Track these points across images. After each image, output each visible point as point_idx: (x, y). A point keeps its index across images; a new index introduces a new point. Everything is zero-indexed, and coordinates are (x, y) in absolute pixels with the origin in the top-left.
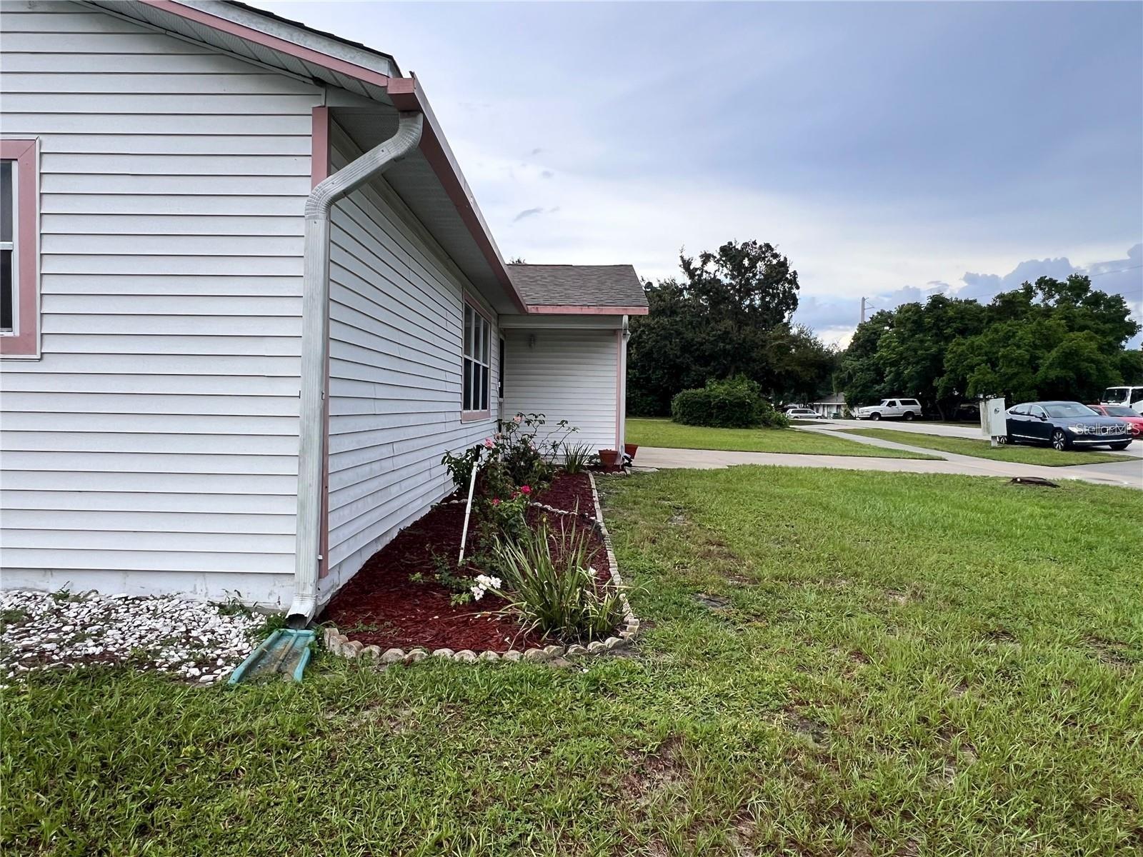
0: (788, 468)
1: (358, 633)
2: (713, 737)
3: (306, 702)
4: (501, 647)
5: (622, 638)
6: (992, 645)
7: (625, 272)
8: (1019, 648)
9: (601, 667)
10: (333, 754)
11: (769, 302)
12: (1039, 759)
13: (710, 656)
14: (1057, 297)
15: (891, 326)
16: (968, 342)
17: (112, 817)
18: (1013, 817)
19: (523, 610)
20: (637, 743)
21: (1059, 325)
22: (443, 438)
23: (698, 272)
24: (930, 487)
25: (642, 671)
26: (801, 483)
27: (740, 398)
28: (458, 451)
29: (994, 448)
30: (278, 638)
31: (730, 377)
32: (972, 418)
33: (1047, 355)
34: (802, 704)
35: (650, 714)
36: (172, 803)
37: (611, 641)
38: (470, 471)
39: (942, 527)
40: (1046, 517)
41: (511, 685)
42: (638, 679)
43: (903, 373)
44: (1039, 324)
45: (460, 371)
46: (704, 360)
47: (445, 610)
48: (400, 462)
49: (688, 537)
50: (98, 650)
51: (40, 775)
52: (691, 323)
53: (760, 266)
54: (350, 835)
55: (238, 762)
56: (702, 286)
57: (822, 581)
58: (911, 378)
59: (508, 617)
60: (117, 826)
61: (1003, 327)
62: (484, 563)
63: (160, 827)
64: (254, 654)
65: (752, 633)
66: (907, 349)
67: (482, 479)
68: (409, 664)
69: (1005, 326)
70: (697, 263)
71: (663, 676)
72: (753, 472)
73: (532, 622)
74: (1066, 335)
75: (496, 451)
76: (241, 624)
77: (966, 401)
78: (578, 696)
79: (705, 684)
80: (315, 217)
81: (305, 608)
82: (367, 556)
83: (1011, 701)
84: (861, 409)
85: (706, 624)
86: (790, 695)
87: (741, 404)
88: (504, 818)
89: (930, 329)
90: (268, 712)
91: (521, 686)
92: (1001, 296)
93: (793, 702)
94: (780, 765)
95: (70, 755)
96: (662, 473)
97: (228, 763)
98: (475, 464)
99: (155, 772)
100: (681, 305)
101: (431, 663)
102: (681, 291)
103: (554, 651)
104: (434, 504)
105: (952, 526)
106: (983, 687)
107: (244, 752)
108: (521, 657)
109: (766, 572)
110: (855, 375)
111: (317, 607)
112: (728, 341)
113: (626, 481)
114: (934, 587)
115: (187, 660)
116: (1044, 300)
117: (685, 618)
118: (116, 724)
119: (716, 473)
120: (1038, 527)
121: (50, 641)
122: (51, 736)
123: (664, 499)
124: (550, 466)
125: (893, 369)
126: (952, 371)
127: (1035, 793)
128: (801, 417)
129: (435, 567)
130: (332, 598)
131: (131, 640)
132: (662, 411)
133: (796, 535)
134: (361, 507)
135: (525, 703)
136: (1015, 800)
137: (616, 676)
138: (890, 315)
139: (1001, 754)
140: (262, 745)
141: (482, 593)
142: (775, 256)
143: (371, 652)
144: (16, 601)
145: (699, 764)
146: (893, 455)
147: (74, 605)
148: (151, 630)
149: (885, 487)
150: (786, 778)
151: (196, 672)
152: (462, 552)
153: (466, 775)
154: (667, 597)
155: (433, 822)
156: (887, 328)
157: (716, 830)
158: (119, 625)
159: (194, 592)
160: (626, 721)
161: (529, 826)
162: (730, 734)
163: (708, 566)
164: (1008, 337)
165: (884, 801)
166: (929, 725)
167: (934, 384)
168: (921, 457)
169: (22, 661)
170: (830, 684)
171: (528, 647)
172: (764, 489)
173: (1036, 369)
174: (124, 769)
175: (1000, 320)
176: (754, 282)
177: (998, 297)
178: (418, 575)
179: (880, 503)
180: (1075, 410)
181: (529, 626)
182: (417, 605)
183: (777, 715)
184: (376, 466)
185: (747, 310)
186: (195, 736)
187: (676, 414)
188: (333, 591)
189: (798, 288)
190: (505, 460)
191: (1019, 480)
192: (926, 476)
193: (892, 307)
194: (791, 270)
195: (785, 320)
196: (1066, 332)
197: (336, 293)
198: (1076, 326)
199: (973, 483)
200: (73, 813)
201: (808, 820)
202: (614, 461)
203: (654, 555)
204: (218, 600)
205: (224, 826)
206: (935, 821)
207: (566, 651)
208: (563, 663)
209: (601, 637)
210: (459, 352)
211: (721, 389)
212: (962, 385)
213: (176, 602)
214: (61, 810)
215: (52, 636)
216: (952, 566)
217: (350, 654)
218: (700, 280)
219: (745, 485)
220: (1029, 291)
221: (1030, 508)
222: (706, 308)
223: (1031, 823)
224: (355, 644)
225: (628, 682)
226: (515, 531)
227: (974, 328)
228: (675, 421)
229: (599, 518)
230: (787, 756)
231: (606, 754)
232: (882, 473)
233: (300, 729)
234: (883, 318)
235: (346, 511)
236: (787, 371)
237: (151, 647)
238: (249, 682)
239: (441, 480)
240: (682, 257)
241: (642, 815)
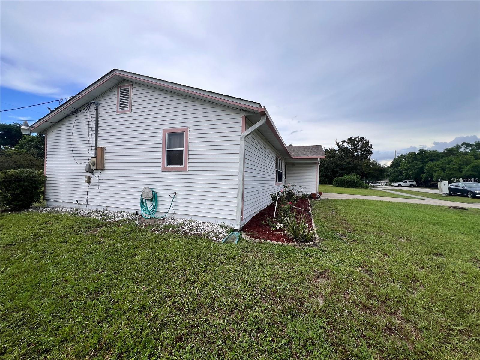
0: (368, 200)
1: (249, 234)
2: (338, 271)
3: (238, 249)
4: (283, 241)
5: (315, 242)
6: (435, 258)
7: (320, 147)
8: (445, 260)
9: (308, 249)
10: (243, 261)
11: (363, 153)
12: (449, 294)
13: (340, 250)
14: (470, 148)
15: (405, 159)
16: (434, 163)
17: (199, 268)
18: (436, 309)
19: (289, 233)
20: (317, 270)
21: (471, 157)
22: (270, 189)
23: (341, 146)
24: (417, 208)
25: (320, 252)
26: (372, 205)
27: (354, 180)
28: (274, 193)
29: (444, 197)
30: (232, 234)
31: (351, 174)
32: (436, 187)
33: (466, 167)
34: (366, 266)
35: (321, 263)
36: (211, 267)
37: (311, 243)
38: (276, 198)
39: (420, 220)
40: (462, 220)
41: (285, 251)
42: (318, 253)
43: (409, 173)
44: (462, 157)
45: (275, 173)
46: (343, 169)
47: (270, 231)
48: (260, 195)
49: (335, 218)
50: (197, 233)
51: (186, 257)
52: (339, 159)
53: (360, 143)
54: (246, 280)
55: (223, 260)
56: (342, 149)
57: (376, 233)
58: (412, 174)
59: (285, 234)
60: (200, 270)
61: (448, 159)
62: (279, 221)
63: (208, 271)
64: (227, 237)
65: (352, 245)
66: (411, 166)
67: (280, 200)
68: (261, 243)
69: (449, 158)
70: (341, 143)
71: (325, 254)
72: (357, 201)
73: (291, 236)
74: (474, 161)
75: (284, 193)
76: (224, 230)
77: (433, 181)
78: (302, 256)
79: (337, 257)
80: (242, 140)
81: (238, 228)
82: (252, 217)
83: (439, 275)
84: (394, 183)
85: (339, 242)
86: (363, 263)
87: (354, 181)
88: (282, 282)
89: (419, 160)
90: (230, 250)
91: (288, 251)
92: (447, 149)
93: (364, 265)
94: (358, 282)
95: (192, 254)
96: (329, 200)
97: (221, 260)
98: (278, 196)
99: (207, 260)
100: (336, 154)
101: (266, 243)
102: (336, 151)
103: (296, 244)
104: (268, 205)
105: (424, 220)
106: (430, 270)
107: (225, 258)
108: (288, 245)
109: (358, 229)
110: (392, 173)
111: (241, 228)
112: (350, 164)
113: (319, 202)
114: (415, 238)
115: (214, 237)
116: (465, 150)
117: (333, 239)
118: (200, 248)
119: (345, 201)
120: (458, 223)
121: (188, 230)
122: (188, 249)
123: (329, 207)
124: (298, 197)
125: (406, 172)
126: (428, 172)
127: (445, 303)
128: (374, 185)
129: (268, 221)
130: (244, 226)
131: (203, 231)
132: (330, 183)
133: (369, 219)
134: (251, 205)
135: (288, 256)
136: (438, 304)
137: (312, 252)
138: (405, 155)
139: (434, 290)
140: (228, 257)
141: (279, 228)
142: (365, 140)
143: (252, 239)
144: (182, 221)
145: (334, 277)
146: (405, 197)
147: (192, 223)
148: (207, 229)
149: (400, 207)
150: (360, 285)
151: (215, 239)
152: (274, 218)
153: (273, 271)
154: (328, 233)
155: (265, 280)
156: (404, 159)
157: (338, 295)
158: (201, 228)
159: (215, 222)
160: (314, 264)
161: (288, 285)
162: (344, 271)
163: (341, 226)
164: (450, 162)
165: (391, 297)
166: (408, 278)
167: (421, 176)
168: (415, 199)
169: (183, 233)
170: (376, 262)
171: (290, 242)
172: (360, 206)
173: (461, 172)
174: (202, 258)
175: (446, 156)
176: (358, 148)
177: (446, 149)
178: (263, 222)
179: (398, 212)
180: (477, 185)
181: (290, 237)
182: (263, 229)
183: (358, 268)
184: (254, 196)
185: (356, 156)
186: (215, 253)
187: (334, 184)
188: (244, 224)
189: (372, 149)
190: (286, 195)
191: (452, 207)
192: (416, 204)
193: (405, 153)
194: (370, 144)
195: (368, 158)
196: (474, 160)
197: (246, 157)
198: (478, 158)
199: (434, 207)
200: (192, 266)
201: (366, 297)
202: (316, 196)
203: (325, 222)
204: (220, 224)
205: (221, 273)
206: (408, 305)
207: (299, 244)
208: (298, 247)
209: (309, 242)
210: (275, 169)
211: (348, 177)
212: (432, 177)
213: (212, 224)
214: (190, 265)
215: (188, 229)
216: (422, 232)
217: (247, 239)
218: (341, 148)
219: (354, 205)
220: (458, 147)
221: (456, 216)
222: (344, 155)
223: (443, 312)
224: (249, 237)
225: (316, 254)
226: (287, 213)
227: (436, 159)
228: (334, 186)
229: (310, 211)
230: (361, 280)
231: (309, 271)
232: (400, 203)
233: (236, 255)
234: (402, 156)
235: (247, 206)
236: (369, 172)
237: (207, 233)
238: (226, 243)
239: (270, 199)
240: (336, 142)
241: (317, 288)
